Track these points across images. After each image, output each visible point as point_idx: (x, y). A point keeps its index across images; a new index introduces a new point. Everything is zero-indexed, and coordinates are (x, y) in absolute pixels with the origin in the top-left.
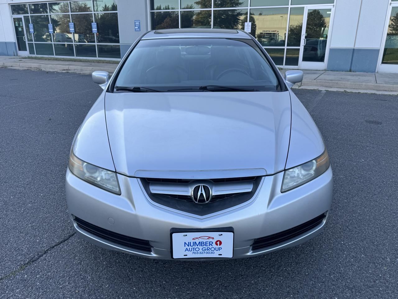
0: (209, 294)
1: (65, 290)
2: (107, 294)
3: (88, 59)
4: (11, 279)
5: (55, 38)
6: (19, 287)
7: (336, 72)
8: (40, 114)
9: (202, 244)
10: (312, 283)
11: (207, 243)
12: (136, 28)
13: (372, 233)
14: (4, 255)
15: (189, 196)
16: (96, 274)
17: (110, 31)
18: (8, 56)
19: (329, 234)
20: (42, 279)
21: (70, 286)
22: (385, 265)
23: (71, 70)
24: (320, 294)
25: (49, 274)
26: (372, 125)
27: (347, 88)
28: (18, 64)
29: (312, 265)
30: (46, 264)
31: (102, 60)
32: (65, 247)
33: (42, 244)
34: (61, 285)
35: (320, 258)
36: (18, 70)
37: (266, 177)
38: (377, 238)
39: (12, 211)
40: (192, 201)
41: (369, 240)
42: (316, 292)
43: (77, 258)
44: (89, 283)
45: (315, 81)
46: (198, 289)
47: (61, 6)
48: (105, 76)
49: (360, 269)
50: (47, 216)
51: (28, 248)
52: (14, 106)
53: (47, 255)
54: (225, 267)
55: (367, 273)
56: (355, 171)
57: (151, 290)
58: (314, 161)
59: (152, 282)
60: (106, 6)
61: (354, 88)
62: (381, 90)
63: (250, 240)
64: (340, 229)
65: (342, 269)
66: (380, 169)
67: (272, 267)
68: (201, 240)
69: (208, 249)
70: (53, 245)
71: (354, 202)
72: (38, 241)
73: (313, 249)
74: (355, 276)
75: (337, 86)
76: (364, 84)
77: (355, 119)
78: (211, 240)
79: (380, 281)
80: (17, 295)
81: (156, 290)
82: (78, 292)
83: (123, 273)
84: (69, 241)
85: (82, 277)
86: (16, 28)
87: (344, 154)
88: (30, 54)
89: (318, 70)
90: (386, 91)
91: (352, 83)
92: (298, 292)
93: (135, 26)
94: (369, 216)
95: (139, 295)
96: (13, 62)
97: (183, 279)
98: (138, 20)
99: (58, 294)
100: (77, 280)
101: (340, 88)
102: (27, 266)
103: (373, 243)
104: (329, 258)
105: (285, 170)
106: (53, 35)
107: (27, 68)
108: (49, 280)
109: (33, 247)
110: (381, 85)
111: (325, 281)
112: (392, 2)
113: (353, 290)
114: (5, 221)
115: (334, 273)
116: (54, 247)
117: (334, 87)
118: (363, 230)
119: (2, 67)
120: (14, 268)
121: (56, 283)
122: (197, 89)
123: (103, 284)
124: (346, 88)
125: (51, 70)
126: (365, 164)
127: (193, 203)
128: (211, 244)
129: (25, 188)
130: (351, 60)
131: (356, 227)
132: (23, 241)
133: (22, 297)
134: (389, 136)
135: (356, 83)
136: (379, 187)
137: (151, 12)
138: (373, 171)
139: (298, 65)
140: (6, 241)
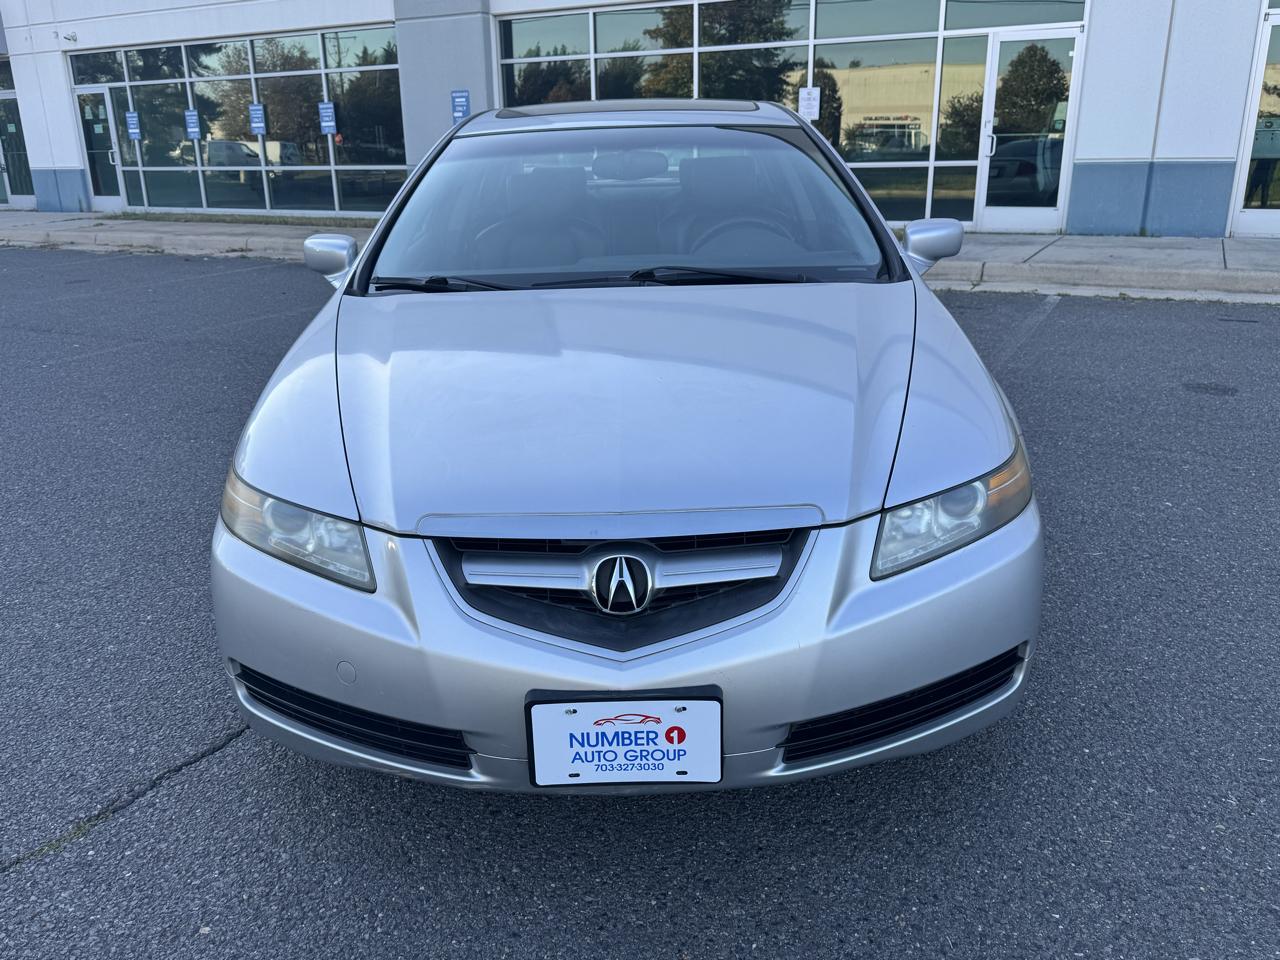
0: (654, 903)
1: (208, 894)
2: (336, 904)
3: (307, 216)
4: (47, 860)
5: (205, 156)
6: (68, 883)
7: (1094, 238)
8: (154, 383)
9: (623, 738)
10: (982, 872)
11: (639, 735)
12: (456, 114)
13: (1185, 722)
14: (28, 793)
15: (584, 592)
16: (307, 845)
17: (380, 130)
18: (62, 211)
19: (1045, 725)
20: (140, 862)
21: (225, 880)
22: (1222, 816)
23: (256, 250)
24: (1004, 902)
25: (163, 846)
26: (1204, 396)
27: (1130, 287)
28: (92, 235)
29: (986, 818)
30: (154, 818)
31: (352, 219)
32: (214, 768)
33: (146, 760)
34: (196, 878)
35: (1013, 798)
36: (92, 255)
37: (823, 531)
38: (1198, 737)
39: (57, 665)
40: (596, 609)
41: (1174, 742)
42: (992, 898)
43: (249, 800)
44: (282, 872)
45: (1026, 266)
46: (620, 889)
47: (228, 56)
48: (343, 248)
49: (1137, 829)
50: (162, 679)
51: (101, 773)
52: (74, 361)
53: (158, 793)
54: (709, 824)
55: (1161, 841)
56: (1140, 538)
57: (474, 894)
58: (978, 484)
59: (477, 870)
60: (365, 51)
61: (1151, 285)
62: (1241, 292)
63: (774, 728)
64: (1083, 710)
65: (1080, 830)
66: (1223, 529)
67: (856, 823)
68: (620, 727)
69: (644, 753)
70: (178, 763)
71: (1132, 629)
72: (132, 750)
73: (992, 771)
74: (1123, 849)
75: (1097, 282)
76: (1184, 271)
77: (1152, 379)
78: (651, 726)
79: (1201, 865)
80: (62, 906)
81: (489, 893)
82: (250, 897)
83: (389, 844)
84: (228, 750)
85: (262, 854)
86: (87, 126)
87: (1109, 485)
88: (130, 205)
89: (1039, 232)
90: (1256, 292)
91: (1146, 271)
92: (935, 896)
93: (454, 111)
94: (1179, 671)
95: (436, 905)
96: (75, 230)
97: (574, 859)
98: (462, 92)
99: (188, 905)
100: (247, 864)
101: (1106, 286)
102: (96, 825)
103: (1187, 752)
104: (1041, 796)
105: (883, 511)
106: (202, 148)
107: (119, 246)
108: (162, 863)
109: (116, 769)
110: (1240, 274)
111: (1023, 866)
112: (1272, 11)
113: (1113, 892)
114: (35, 695)
115: (1054, 843)
116: (180, 768)
117: (1089, 285)
118: (1157, 715)
119: (41, 247)
120: (58, 831)
121: (184, 872)
122: (622, 279)
123: (326, 874)
124: (1125, 287)
125: (193, 252)
126: (1175, 514)
127: (598, 614)
128: (652, 740)
129: (99, 600)
130: (1142, 199)
131: (1133, 705)
132: (88, 752)
133: (78, 913)
134: (1257, 431)
135: (1159, 270)
136: (1217, 585)
137: (502, 65)
138: (1200, 538)
139: (971, 219)
140: (35, 752)
